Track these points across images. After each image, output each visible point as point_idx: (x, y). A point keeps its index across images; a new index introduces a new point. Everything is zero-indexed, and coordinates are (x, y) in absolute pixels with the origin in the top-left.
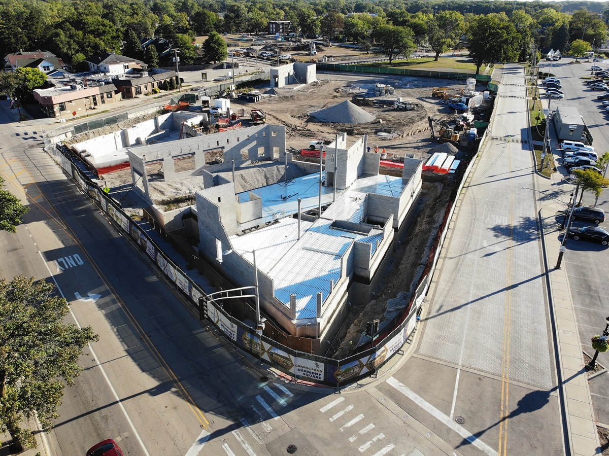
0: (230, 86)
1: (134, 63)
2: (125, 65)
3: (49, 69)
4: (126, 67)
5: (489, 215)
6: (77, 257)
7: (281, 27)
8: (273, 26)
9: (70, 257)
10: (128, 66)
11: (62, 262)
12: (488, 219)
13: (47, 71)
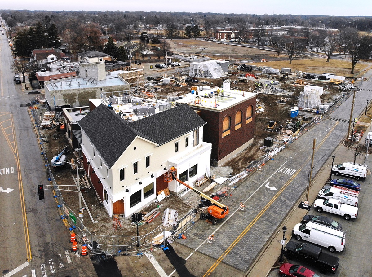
0: (164, 74)
1: (107, 57)
2: (100, 58)
3: (53, 60)
4: (101, 60)
5: (284, 168)
6: (12, 169)
7: (225, 35)
8: (220, 34)
9: (9, 168)
10: (102, 59)
11: (3, 170)
12: (282, 170)
13: (52, 61)
